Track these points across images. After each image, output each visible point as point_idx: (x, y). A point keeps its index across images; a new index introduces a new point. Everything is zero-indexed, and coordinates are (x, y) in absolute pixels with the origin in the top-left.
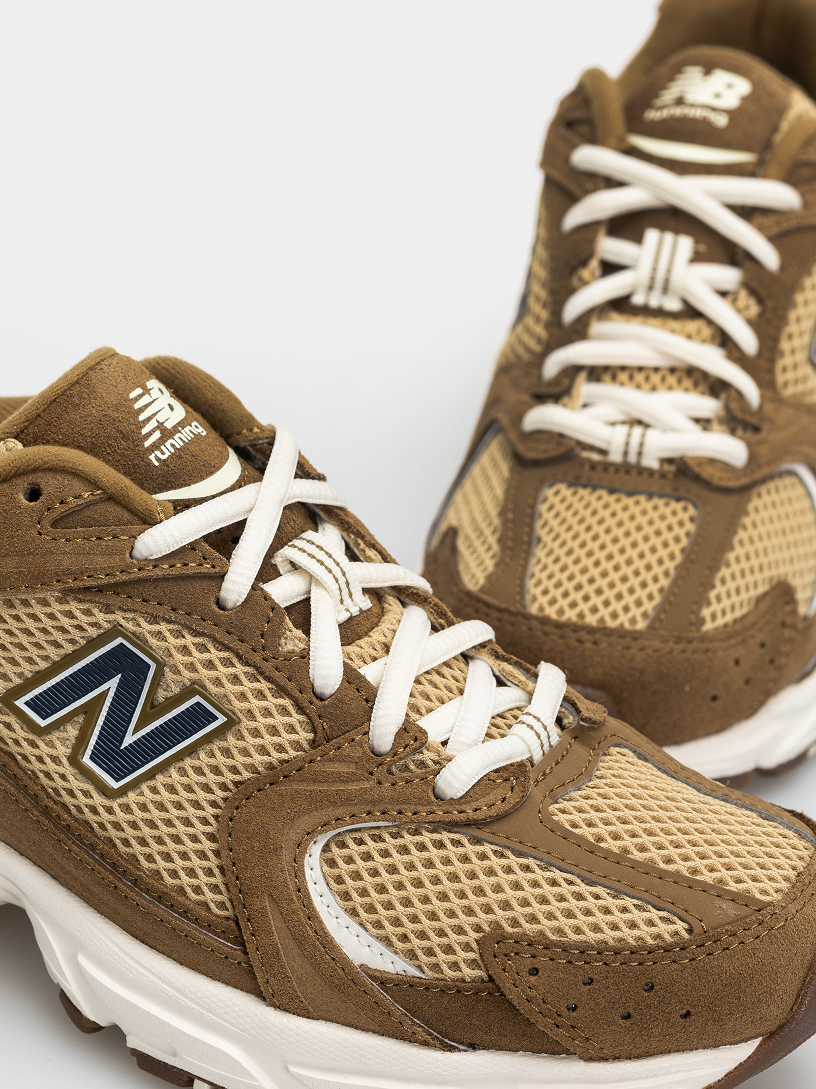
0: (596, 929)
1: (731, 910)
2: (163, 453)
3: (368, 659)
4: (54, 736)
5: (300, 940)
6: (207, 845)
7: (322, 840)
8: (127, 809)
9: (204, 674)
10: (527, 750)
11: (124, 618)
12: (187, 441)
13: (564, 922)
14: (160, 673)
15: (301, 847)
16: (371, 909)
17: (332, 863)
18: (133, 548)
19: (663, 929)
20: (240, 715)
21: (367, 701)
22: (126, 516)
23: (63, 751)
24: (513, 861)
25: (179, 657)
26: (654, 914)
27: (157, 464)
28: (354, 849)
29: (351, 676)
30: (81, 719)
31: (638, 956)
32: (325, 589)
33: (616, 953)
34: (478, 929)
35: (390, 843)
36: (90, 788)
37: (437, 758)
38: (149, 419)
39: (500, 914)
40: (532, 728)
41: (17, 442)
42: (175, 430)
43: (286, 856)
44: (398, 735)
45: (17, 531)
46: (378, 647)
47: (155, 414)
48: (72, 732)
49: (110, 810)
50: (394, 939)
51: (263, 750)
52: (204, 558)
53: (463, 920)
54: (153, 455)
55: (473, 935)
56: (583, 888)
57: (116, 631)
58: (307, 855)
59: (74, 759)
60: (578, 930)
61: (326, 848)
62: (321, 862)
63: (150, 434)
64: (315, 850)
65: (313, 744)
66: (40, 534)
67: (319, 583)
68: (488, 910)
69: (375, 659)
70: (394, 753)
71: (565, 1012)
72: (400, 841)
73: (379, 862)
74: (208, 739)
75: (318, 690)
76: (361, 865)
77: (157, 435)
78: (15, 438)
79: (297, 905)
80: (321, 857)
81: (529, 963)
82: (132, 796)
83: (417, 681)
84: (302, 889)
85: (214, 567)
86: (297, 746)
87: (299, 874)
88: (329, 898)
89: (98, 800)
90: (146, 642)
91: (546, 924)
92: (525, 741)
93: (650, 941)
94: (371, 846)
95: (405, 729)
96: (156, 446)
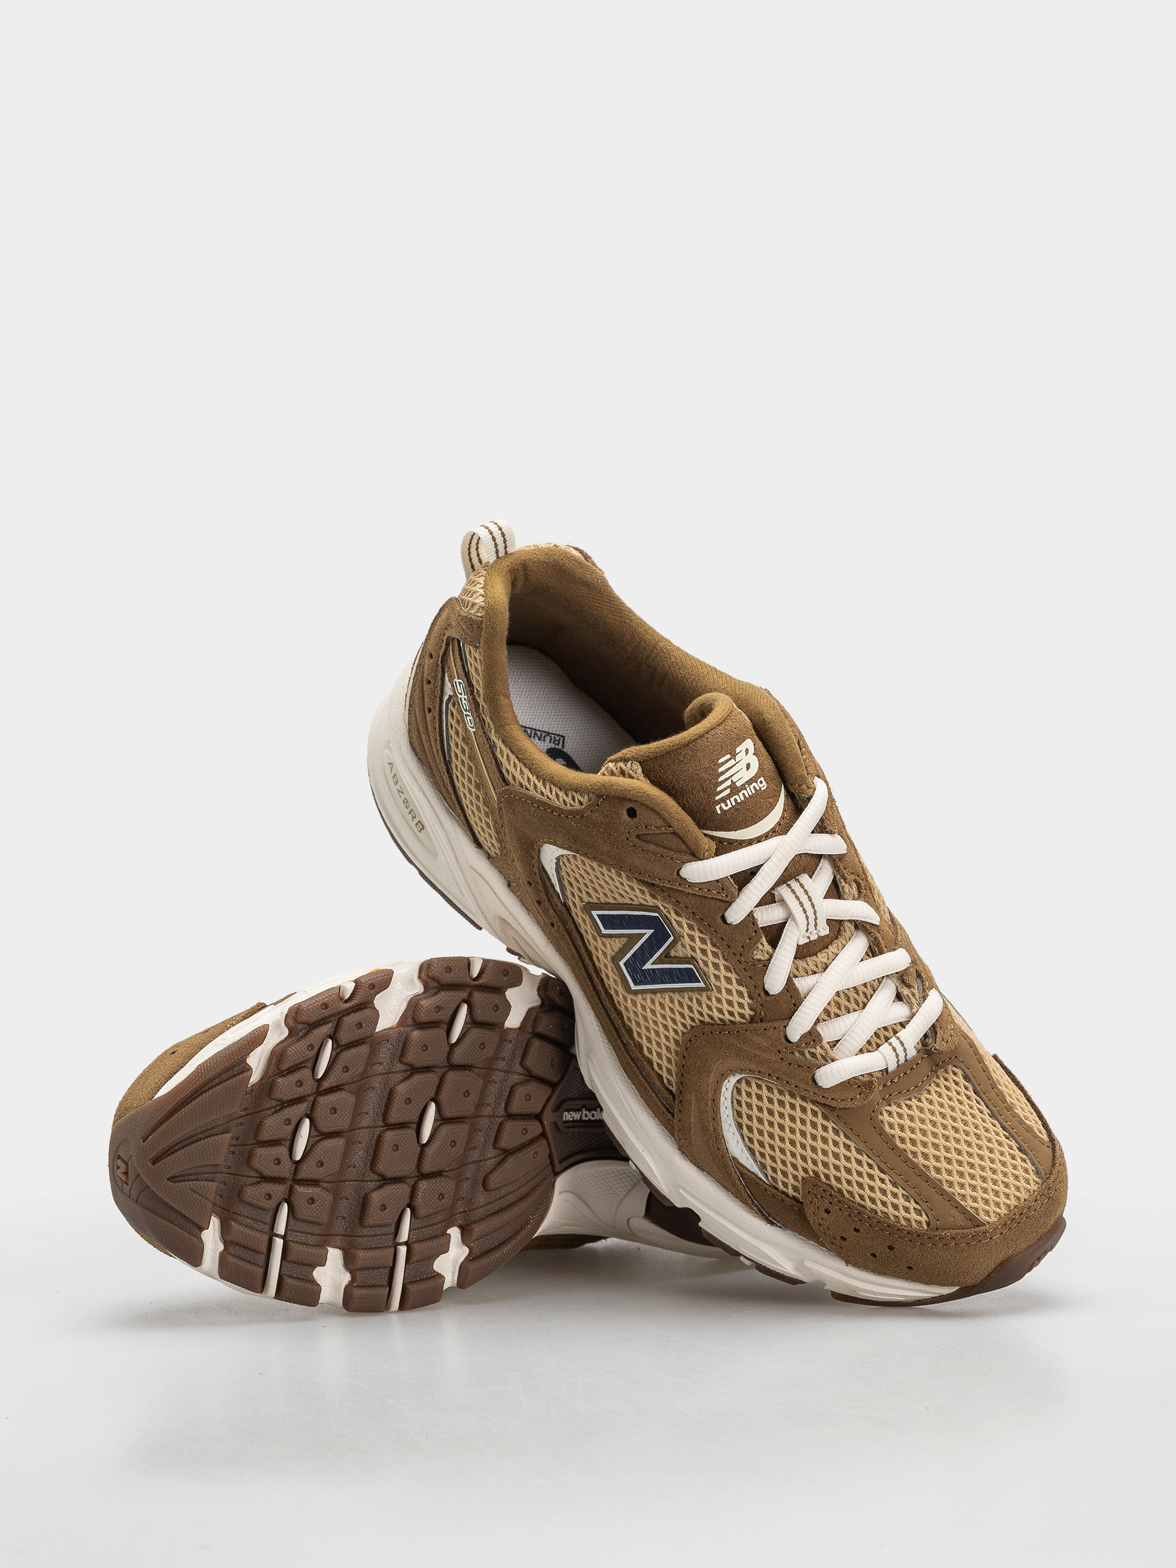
0: (873, 1200)
1: (960, 1219)
2: (727, 806)
3: (810, 972)
4: (607, 941)
5: (705, 1130)
6: (673, 1046)
7: (738, 1077)
8: (634, 1003)
9: (699, 955)
10: (885, 1064)
11: (662, 905)
12: (747, 796)
13: (856, 1189)
14: (674, 942)
15: (723, 1076)
16: (750, 1129)
17: (739, 1091)
18: (680, 869)
19: (913, 1216)
20: (713, 987)
21: (795, 1005)
22: (683, 847)
23: (609, 952)
24: (842, 1139)
25: (687, 940)
26: (912, 1205)
27: (719, 812)
28: (754, 1089)
29: (790, 986)
30: (625, 940)
31: (890, 1229)
32: (796, 923)
33: (878, 1222)
34: (805, 1170)
35: (776, 1096)
36: (619, 981)
37: (824, 1054)
38: (726, 780)
39: (821, 1169)
40: (895, 1051)
41: (639, 766)
42: (743, 787)
43: (712, 1078)
44: (803, 1036)
45: (614, 832)
46: (820, 965)
47: (732, 776)
48: (617, 944)
49: (625, 999)
50: (757, 1154)
51: (720, 1011)
52: (723, 889)
53: (799, 1162)
54: (719, 806)
55: (801, 1174)
56: (876, 1172)
57: (655, 909)
58: (726, 1081)
59: (615, 959)
60: (862, 1197)
61: (739, 1081)
62: (733, 1088)
63: (722, 791)
64: (733, 1080)
65: (752, 1019)
66: (628, 839)
67: (794, 920)
68: (815, 1162)
69: (815, 973)
70: (798, 1044)
71: (839, 1238)
72: (782, 1098)
73: (766, 1104)
74: (692, 990)
75: (767, 987)
76: (754, 1101)
77: (728, 791)
78: (640, 763)
79: (709, 1109)
80: (735, 1085)
81: (826, 1205)
82: (639, 999)
83: (838, 994)
84: (716, 1101)
85: (727, 896)
86: (742, 1016)
87: (717, 1091)
88: (729, 1112)
89: (620, 990)
90: (671, 923)
91: (845, 1186)
92: (886, 1060)
93: (903, 1222)
94: (765, 1092)
95: (810, 1033)
96: (723, 800)
